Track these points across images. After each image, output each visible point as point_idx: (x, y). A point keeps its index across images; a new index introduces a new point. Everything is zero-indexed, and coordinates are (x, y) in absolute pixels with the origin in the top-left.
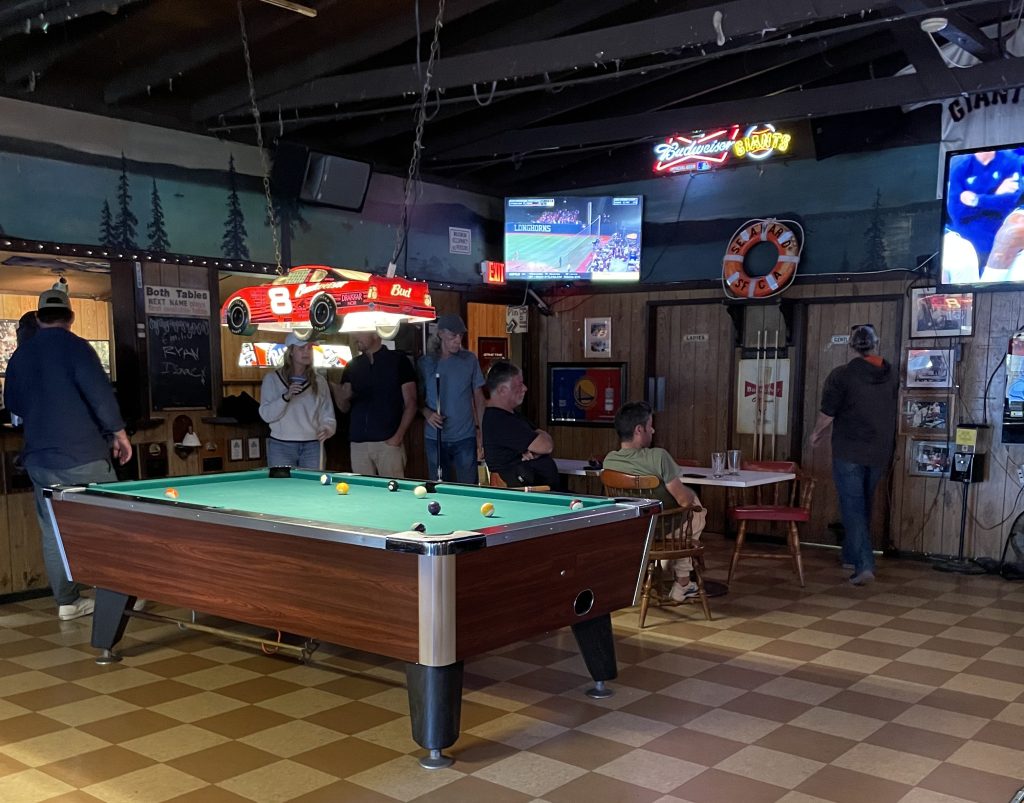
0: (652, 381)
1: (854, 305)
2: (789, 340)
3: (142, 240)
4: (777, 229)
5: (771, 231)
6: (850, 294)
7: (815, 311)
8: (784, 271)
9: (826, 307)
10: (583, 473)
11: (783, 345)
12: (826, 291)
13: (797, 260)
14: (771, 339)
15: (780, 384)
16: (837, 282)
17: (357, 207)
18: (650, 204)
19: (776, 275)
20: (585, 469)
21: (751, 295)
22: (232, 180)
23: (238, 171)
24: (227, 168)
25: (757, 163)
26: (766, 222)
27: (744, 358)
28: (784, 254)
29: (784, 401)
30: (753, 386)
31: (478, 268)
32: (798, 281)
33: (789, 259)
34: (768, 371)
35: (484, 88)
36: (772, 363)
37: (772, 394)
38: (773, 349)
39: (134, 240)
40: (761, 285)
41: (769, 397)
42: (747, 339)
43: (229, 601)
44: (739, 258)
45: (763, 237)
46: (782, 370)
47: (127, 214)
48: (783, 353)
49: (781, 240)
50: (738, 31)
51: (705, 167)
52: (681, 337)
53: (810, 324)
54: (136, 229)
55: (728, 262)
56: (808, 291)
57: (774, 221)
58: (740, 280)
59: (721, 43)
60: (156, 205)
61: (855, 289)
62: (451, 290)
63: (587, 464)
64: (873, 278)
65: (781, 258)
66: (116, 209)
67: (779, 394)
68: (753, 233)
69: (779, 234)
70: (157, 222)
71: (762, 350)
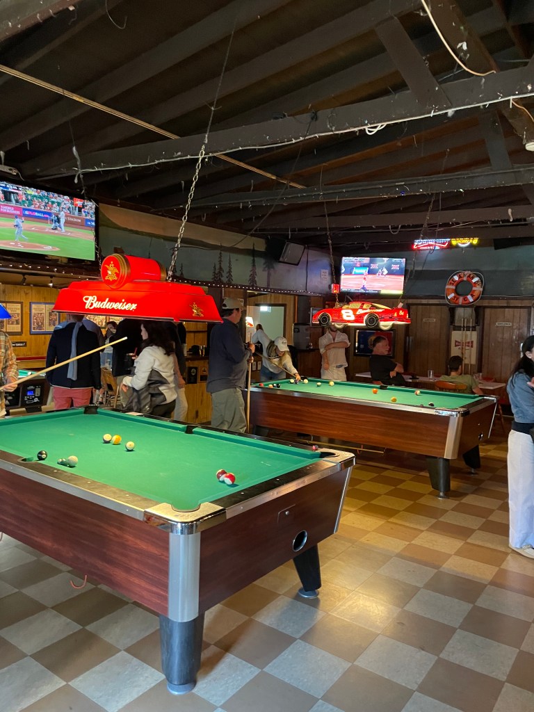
0: (407, 338)
1: (507, 309)
2: (477, 323)
3: (224, 279)
4: (471, 276)
5: (469, 276)
6: (506, 305)
7: (488, 311)
8: (476, 294)
9: (493, 310)
10: (411, 381)
11: (474, 325)
12: (495, 303)
13: (481, 289)
14: (468, 321)
15: (472, 342)
16: (499, 299)
17: (296, 263)
18: (408, 262)
19: (472, 296)
20: (410, 379)
21: (460, 304)
22: (253, 253)
23: (256, 249)
24: (252, 248)
25: (462, 248)
26: (466, 272)
27: (454, 330)
28: (475, 286)
29: (474, 350)
30: (459, 343)
31: (330, 287)
32: (482, 298)
33: (478, 289)
34: (466, 336)
35: (395, 228)
36: (468, 333)
37: (468, 346)
38: (469, 327)
39: (222, 279)
40: (465, 299)
41: (467, 348)
42: (456, 321)
43: (340, 432)
44: (454, 287)
45: (465, 279)
46: (473, 336)
47: (221, 268)
48: (474, 329)
49: (474, 281)
50: (519, 217)
51: (437, 248)
52: (422, 320)
53: (486, 316)
54: (223, 274)
55: (448, 289)
56: (486, 303)
57: (470, 272)
58: (455, 297)
59: (511, 220)
60: (230, 264)
61: (508, 303)
62: (321, 297)
63: (411, 377)
64: (516, 299)
65: (474, 288)
66: (217, 267)
67: (472, 346)
68: (460, 277)
69: (473, 278)
70: (230, 272)
71: (464, 327)
